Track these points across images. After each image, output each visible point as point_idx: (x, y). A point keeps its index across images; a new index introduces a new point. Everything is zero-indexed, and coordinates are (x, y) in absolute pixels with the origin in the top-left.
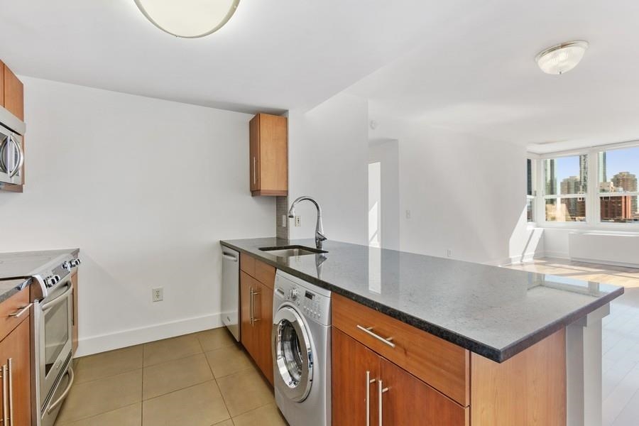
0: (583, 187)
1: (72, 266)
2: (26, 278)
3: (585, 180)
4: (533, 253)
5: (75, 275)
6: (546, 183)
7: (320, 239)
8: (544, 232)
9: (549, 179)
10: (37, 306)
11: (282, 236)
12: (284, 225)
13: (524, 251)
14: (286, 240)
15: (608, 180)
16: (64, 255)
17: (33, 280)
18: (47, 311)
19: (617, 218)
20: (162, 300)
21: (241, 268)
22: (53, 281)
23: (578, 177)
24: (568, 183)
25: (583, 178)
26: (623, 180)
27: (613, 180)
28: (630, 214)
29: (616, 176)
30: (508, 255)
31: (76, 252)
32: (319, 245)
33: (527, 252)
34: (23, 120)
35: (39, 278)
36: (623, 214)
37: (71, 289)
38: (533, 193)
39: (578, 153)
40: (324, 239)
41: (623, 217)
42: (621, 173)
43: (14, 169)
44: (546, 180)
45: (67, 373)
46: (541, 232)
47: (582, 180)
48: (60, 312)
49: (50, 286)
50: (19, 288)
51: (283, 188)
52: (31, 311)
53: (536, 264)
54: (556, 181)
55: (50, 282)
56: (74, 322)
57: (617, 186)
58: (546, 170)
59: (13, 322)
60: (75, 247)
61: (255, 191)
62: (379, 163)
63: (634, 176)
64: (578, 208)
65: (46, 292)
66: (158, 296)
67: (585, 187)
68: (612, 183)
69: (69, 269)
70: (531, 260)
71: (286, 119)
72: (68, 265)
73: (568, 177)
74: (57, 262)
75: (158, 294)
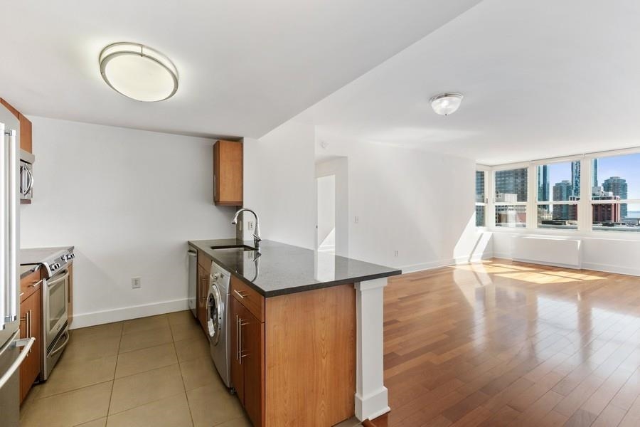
0: (575, 191)
1: (68, 259)
2: (38, 264)
3: (577, 185)
4: (482, 254)
5: (70, 266)
6: (539, 188)
7: (257, 241)
8: (493, 236)
9: (542, 183)
10: (45, 282)
11: (239, 238)
12: (240, 229)
13: (473, 253)
14: (242, 241)
15: (600, 184)
16: (64, 251)
17: (42, 267)
18: (51, 287)
19: (607, 221)
20: (139, 287)
21: (199, 262)
22: (56, 267)
23: (570, 182)
24: (561, 187)
25: (574, 183)
26: (614, 185)
27: (603, 185)
28: (619, 219)
29: (607, 181)
30: (452, 256)
31: (71, 249)
32: (257, 245)
33: (475, 252)
34: (31, 152)
35: (46, 265)
36: (613, 218)
37: (67, 274)
38: (485, 201)
39: (570, 160)
40: (260, 240)
41: (613, 221)
42: (611, 178)
43: (27, 189)
44: (539, 184)
45: (64, 335)
46: (490, 236)
47: (574, 184)
48: (60, 289)
49: (53, 270)
50: (33, 271)
51: (239, 200)
52: (41, 285)
53: (484, 264)
54: (549, 185)
55: (53, 267)
56: (70, 300)
57: (608, 191)
58: (539, 174)
59: (31, 290)
60: (70, 245)
61: (217, 202)
62: (334, 176)
63: (624, 181)
64: (570, 211)
65: (50, 274)
66: (136, 284)
67: (577, 192)
68: (602, 188)
69: (66, 260)
70: (479, 260)
71: (242, 144)
72: (66, 258)
73: (560, 182)
74: (58, 255)
75: (136, 283)
